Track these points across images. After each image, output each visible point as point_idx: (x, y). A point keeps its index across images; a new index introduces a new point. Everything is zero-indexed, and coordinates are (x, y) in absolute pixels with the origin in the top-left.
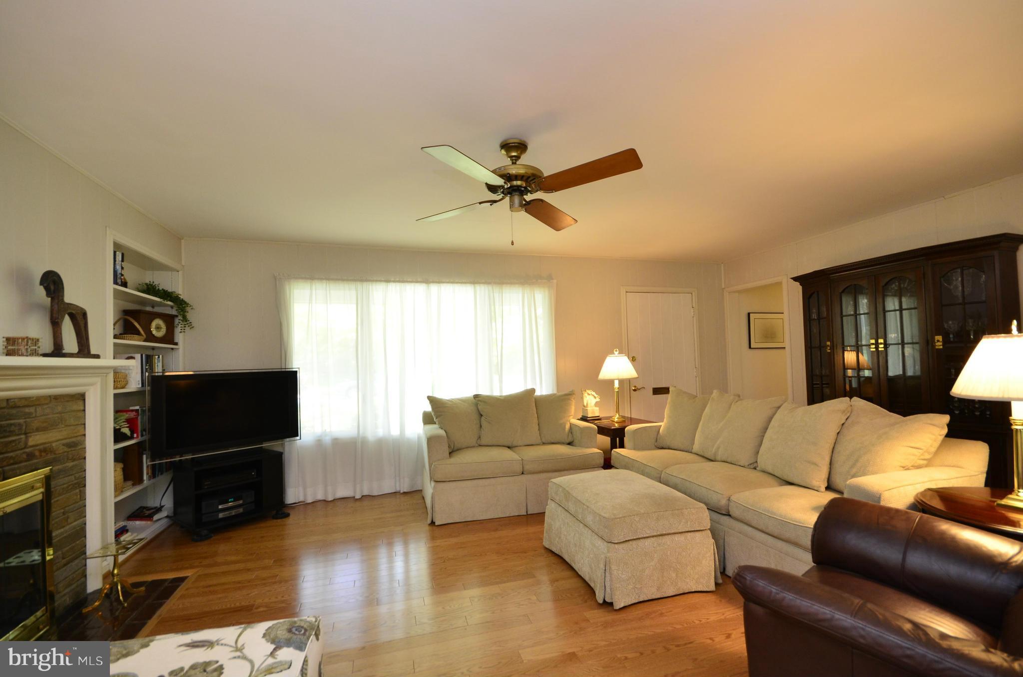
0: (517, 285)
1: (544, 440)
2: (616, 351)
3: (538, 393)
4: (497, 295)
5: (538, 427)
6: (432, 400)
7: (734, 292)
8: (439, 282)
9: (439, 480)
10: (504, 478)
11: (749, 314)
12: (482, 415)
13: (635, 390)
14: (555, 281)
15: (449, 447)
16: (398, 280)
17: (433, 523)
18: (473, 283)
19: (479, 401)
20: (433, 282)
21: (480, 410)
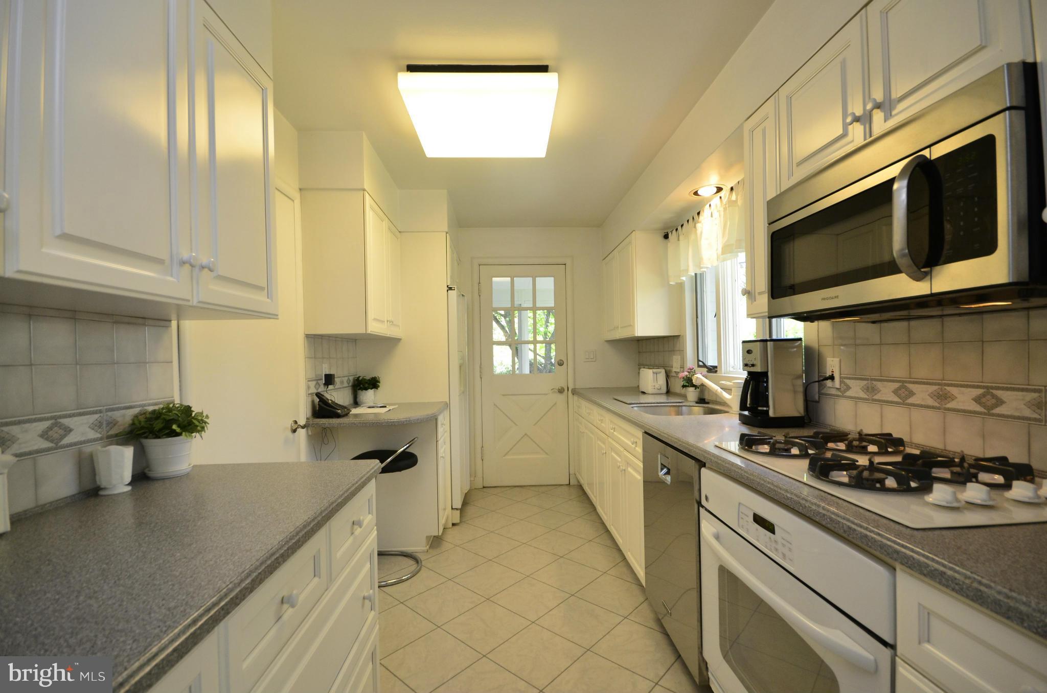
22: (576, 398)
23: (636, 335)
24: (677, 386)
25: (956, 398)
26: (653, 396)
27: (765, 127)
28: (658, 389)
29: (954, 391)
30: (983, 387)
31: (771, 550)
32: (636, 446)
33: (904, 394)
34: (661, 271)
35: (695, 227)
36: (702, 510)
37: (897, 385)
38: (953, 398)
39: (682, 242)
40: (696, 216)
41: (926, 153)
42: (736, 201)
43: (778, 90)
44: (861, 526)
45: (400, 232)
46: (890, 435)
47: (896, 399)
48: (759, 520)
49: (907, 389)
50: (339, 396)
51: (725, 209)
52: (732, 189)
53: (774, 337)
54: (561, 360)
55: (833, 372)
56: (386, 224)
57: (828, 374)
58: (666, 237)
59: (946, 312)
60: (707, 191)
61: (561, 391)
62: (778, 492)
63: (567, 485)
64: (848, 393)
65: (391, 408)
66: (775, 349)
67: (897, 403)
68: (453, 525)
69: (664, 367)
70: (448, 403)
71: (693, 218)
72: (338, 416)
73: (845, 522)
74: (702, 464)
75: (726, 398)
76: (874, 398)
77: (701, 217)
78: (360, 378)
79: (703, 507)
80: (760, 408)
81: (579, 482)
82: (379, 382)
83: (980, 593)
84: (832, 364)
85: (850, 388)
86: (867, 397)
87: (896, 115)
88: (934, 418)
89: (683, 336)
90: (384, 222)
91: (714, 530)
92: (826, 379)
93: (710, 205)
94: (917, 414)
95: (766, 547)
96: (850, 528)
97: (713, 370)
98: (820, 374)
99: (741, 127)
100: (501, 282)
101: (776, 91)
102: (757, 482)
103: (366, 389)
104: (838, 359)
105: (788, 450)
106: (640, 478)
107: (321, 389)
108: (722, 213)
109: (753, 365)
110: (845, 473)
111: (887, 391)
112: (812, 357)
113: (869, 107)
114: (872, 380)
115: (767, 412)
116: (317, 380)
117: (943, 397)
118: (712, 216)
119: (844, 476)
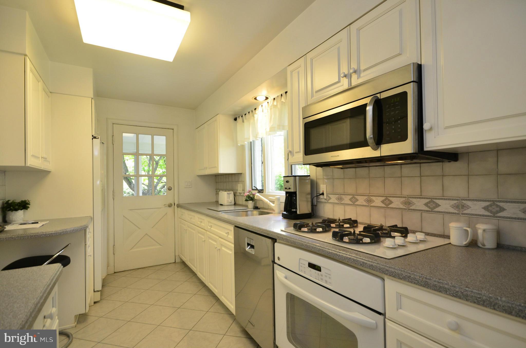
22: (179, 209)
23: (219, 173)
24: (241, 200)
25: (375, 201)
26: (227, 206)
27: (299, 71)
28: (230, 202)
29: (374, 198)
30: (385, 196)
31: (318, 280)
32: (228, 235)
33: (354, 201)
34: (233, 138)
35: (253, 116)
36: (275, 265)
37: (351, 196)
38: (373, 201)
39: (246, 123)
40: (254, 110)
41: (378, 95)
42: (276, 106)
43: (306, 54)
44: (369, 261)
45: (50, 92)
46: (351, 219)
47: (351, 203)
48: (312, 266)
49: (355, 198)
51: (271, 109)
52: (274, 99)
53: (293, 175)
54: (170, 187)
55: (323, 191)
56: (41, 84)
57: (321, 192)
58: (235, 119)
59: (370, 165)
60: (261, 98)
61: (170, 206)
62: (324, 250)
63: (173, 263)
64: (330, 201)
65: (44, 223)
66: (300, 180)
67: (351, 205)
68: (95, 303)
69: (232, 190)
70: (92, 217)
71: (252, 111)
73: (361, 260)
74: (274, 240)
75: (272, 206)
76: (341, 202)
77: (257, 111)
78: (10, 202)
79: (276, 263)
80: (292, 210)
81: (181, 259)
82: (29, 204)
83: (427, 283)
84: (323, 188)
85: (331, 198)
86: (338, 202)
87: (362, 77)
88: (366, 210)
89: (244, 174)
90: (40, 83)
91: (284, 275)
92: (321, 195)
93: (262, 106)
94: (359, 209)
95: (316, 279)
96: (363, 263)
97: (261, 191)
98: (317, 192)
99: (286, 69)
100: (128, 136)
101: (305, 55)
102: (312, 246)
103: (16, 210)
104: (326, 185)
105: (315, 229)
106: (231, 253)
108: (269, 110)
109: (290, 188)
110: (347, 238)
111: (347, 200)
112: (314, 185)
113: (351, 71)
114: (341, 194)
115: (296, 212)
117: (369, 201)
118: (263, 111)
119: (347, 239)
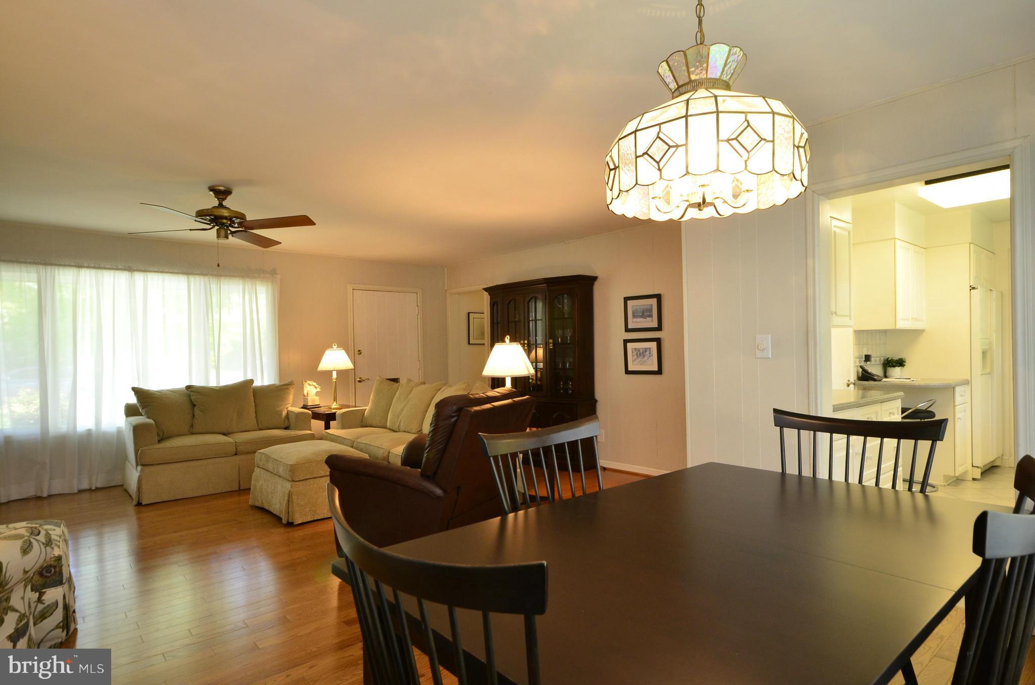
0: (237, 278)
1: (260, 426)
2: (335, 345)
3: (257, 383)
4: (214, 286)
5: (255, 414)
6: (137, 391)
7: (455, 294)
8: (145, 271)
9: (146, 463)
10: (216, 459)
11: (469, 313)
12: (194, 405)
13: (360, 381)
14: (279, 276)
15: (158, 435)
16: (93, 265)
17: (139, 504)
18: (187, 273)
19: (191, 391)
20: (138, 270)
21: (193, 400)
45: (925, 249)
50: (875, 369)
56: (912, 250)
68: (974, 479)
70: (970, 380)
72: (875, 380)
78: (889, 359)
82: (905, 362)
103: (894, 366)
107: (863, 364)
116: (860, 358)
